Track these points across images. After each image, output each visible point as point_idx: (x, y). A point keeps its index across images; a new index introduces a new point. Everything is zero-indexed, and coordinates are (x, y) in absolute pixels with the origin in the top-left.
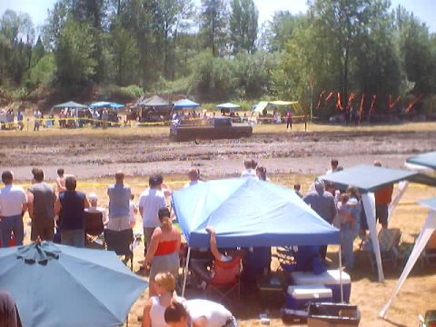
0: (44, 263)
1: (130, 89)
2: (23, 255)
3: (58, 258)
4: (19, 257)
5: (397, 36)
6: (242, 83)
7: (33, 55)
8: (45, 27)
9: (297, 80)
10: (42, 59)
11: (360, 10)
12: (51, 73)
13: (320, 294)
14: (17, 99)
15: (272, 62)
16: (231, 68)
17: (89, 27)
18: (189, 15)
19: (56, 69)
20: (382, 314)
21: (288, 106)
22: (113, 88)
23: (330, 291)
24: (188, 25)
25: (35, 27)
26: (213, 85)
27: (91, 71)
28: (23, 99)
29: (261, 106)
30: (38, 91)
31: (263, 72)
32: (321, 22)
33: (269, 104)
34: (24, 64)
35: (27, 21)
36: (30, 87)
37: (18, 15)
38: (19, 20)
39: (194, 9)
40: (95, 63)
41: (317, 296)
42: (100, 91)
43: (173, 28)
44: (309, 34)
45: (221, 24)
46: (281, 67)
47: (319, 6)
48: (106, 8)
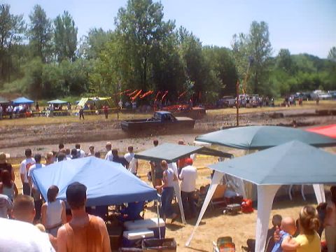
5: (180, 49)
6: (66, 84)
9: (109, 80)
11: (154, 30)
13: (146, 235)
15: (90, 67)
16: (58, 73)
18: (21, 31)
20: (187, 245)
21: (105, 100)
23: (152, 232)
24: (20, 39)
26: (43, 86)
29: (83, 102)
31: (82, 74)
32: (126, 38)
33: (89, 100)
39: (24, 26)
41: (144, 237)
43: (8, 40)
44: (117, 46)
45: (47, 38)
46: (97, 72)
47: (124, 26)
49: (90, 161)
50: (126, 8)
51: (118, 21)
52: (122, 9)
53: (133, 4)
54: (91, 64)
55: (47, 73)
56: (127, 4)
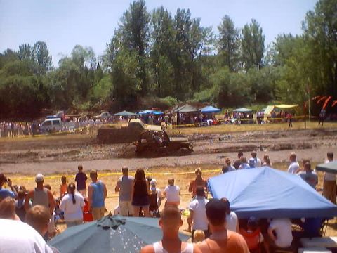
0: (115, 227)
1: (167, 100)
2: (101, 224)
3: (124, 223)
4: (99, 226)
6: (253, 92)
7: (96, 77)
8: (103, 57)
9: (297, 87)
10: (102, 80)
12: (109, 90)
14: (85, 110)
15: (276, 74)
16: (245, 81)
17: (136, 54)
18: (210, 42)
19: (112, 87)
21: (292, 108)
22: (154, 99)
24: (209, 49)
25: (96, 57)
26: (230, 94)
27: (138, 87)
28: (89, 110)
29: (268, 110)
30: (100, 104)
31: (269, 82)
32: (315, 42)
33: (275, 108)
34: (89, 84)
35: (91, 53)
36: (94, 101)
37: (84, 48)
38: (85, 52)
39: (213, 37)
40: (141, 81)
42: (145, 102)
43: (198, 52)
44: (305, 51)
45: (235, 47)
46: (284, 78)
47: (312, 29)
48: (148, 40)
49: (265, 171)
50: (314, 10)
51: (306, 25)
52: (310, 12)
53: (322, 7)
54: (278, 71)
55: (234, 82)
56: (316, 6)
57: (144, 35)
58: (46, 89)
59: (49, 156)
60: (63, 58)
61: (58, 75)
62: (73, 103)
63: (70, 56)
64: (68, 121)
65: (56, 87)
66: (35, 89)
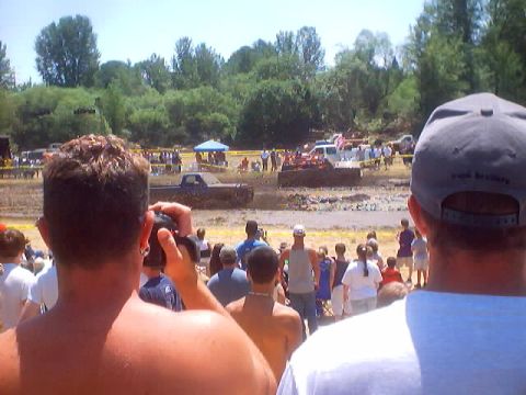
7: (391, 80)
8: (405, 47)
10: (402, 84)
12: (412, 101)
14: (373, 132)
19: (418, 95)
25: (393, 47)
28: (379, 132)
30: (398, 122)
34: (380, 91)
35: (385, 42)
36: (388, 117)
37: (375, 34)
38: (375, 41)
48: (479, 18)
57: (473, 10)
58: (315, 100)
59: (323, 201)
60: (342, 50)
61: (334, 78)
62: (356, 121)
63: (352, 47)
64: (349, 148)
65: (331, 96)
66: (299, 99)
